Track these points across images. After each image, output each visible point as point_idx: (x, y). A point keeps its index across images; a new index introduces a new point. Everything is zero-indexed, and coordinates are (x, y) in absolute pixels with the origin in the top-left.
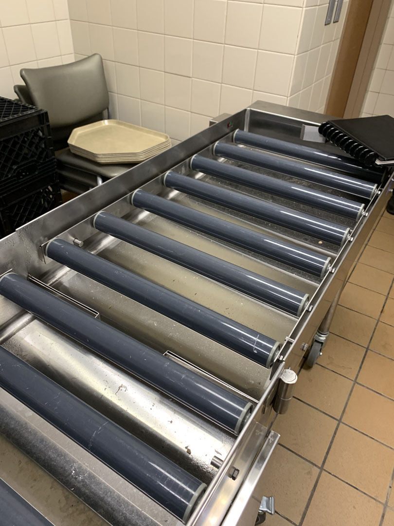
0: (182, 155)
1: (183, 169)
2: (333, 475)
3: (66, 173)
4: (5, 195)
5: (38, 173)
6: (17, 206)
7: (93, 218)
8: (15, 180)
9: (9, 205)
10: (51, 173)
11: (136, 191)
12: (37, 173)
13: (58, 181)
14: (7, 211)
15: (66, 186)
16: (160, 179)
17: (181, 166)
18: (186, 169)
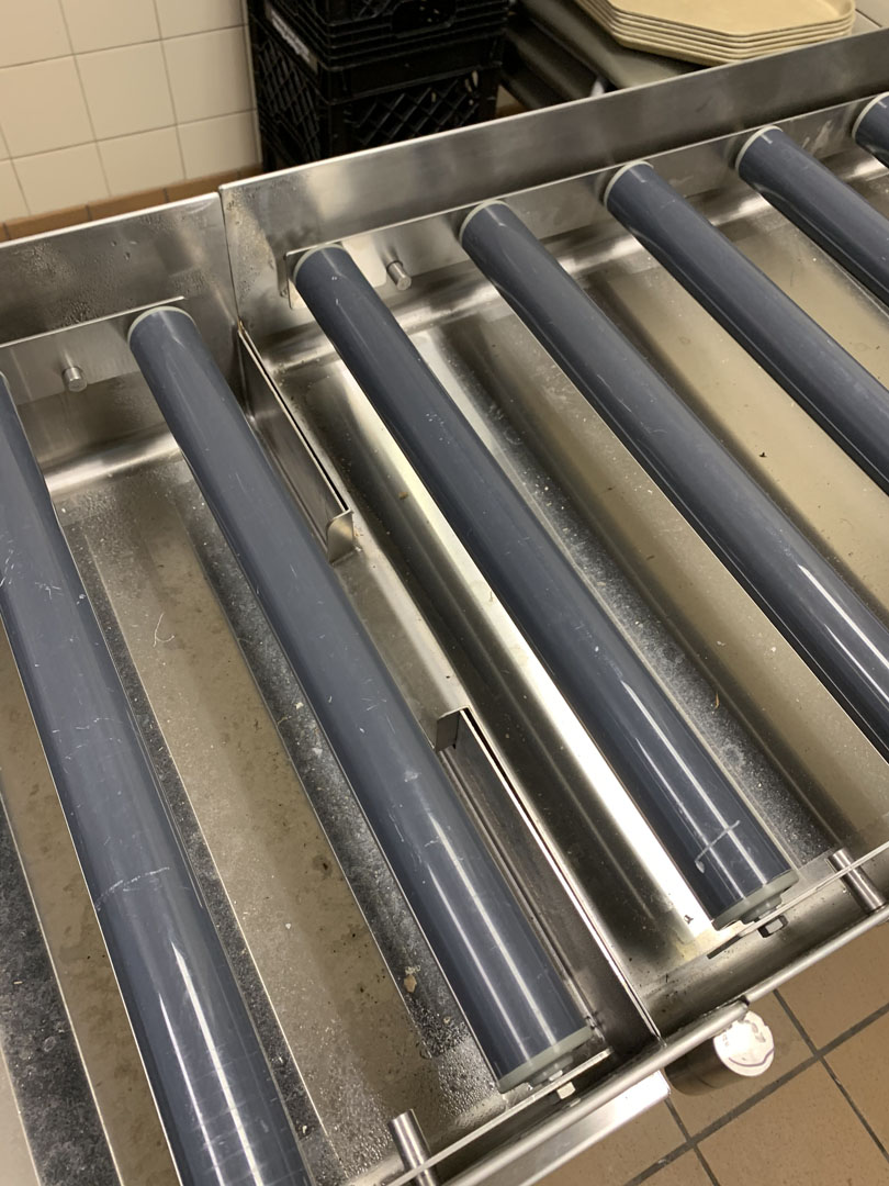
0: (843, 81)
1: (825, 130)
2: (840, 1086)
3: (525, 48)
4: (353, 65)
5: (452, 28)
6: (374, 106)
7: (464, 213)
8: (387, 30)
9: (357, 96)
10: (486, 36)
11: (629, 165)
12: (448, 25)
13: (500, 63)
14: (345, 112)
15: (515, 84)
16: (731, 142)
17: (824, 117)
18: (831, 136)
